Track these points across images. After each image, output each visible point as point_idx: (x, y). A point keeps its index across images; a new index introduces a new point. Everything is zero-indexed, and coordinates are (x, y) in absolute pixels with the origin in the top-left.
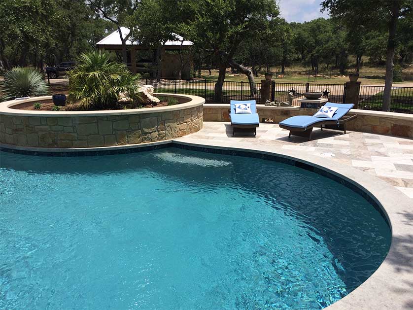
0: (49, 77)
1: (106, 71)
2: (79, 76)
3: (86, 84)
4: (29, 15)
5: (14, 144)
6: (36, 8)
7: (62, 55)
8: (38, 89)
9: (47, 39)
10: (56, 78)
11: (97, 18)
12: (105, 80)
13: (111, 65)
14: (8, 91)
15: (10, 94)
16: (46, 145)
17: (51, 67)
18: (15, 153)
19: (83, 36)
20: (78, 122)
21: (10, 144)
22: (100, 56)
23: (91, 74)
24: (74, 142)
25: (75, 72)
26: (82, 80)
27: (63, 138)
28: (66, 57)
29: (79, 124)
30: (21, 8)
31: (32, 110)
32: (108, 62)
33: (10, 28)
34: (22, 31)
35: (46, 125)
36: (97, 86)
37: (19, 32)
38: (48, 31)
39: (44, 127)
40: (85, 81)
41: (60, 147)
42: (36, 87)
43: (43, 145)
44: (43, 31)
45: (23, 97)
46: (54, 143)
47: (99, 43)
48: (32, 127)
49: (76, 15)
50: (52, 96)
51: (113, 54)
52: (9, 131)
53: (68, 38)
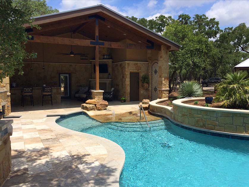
0: (203, 86)
1: (242, 85)
2: (224, 87)
3: (227, 92)
4: (198, 53)
5: (181, 123)
6: (202, 49)
7: (211, 74)
8: (197, 93)
9: (206, 66)
10: (206, 87)
11: (237, 51)
12: (241, 90)
13: (246, 80)
14: (181, 93)
15: (182, 95)
16: (199, 126)
17: (204, 81)
18: (181, 127)
19: (227, 63)
20: (220, 115)
21: (180, 122)
22: (239, 75)
23: (232, 86)
24: (215, 127)
25: (221, 85)
26: (225, 89)
27: (209, 123)
28: (214, 75)
29: (221, 116)
30: (194, 50)
31: (193, 104)
32: (244, 79)
33: (187, 61)
34: (193, 62)
35: (200, 114)
36: (234, 94)
37: (191, 63)
38: (207, 61)
39: (200, 115)
40: (227, 90)
41: (207, 129)
42: (196, 92)
43: (197, 126)
44: (204, 61)
45: (189, 97)
46: (204, 126)
47: (236, 66)
48: (193, 115)
49: (224, 51)
50: (205, 98)
51: (246, 73)
52: (180, 115)
53: (217, 64)
